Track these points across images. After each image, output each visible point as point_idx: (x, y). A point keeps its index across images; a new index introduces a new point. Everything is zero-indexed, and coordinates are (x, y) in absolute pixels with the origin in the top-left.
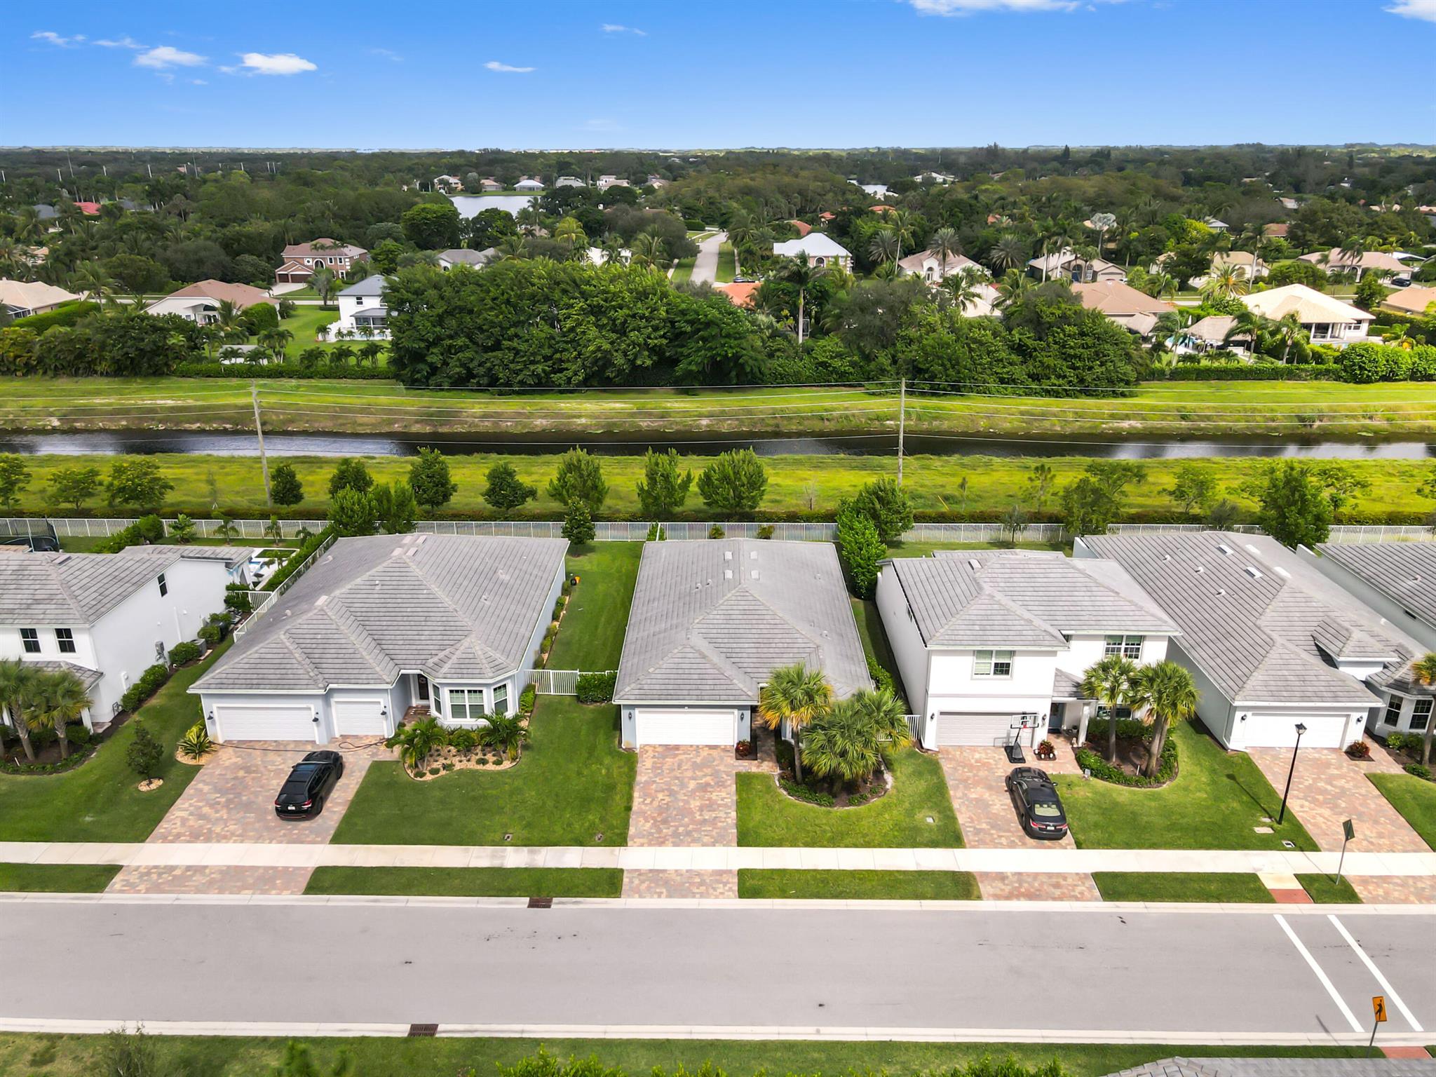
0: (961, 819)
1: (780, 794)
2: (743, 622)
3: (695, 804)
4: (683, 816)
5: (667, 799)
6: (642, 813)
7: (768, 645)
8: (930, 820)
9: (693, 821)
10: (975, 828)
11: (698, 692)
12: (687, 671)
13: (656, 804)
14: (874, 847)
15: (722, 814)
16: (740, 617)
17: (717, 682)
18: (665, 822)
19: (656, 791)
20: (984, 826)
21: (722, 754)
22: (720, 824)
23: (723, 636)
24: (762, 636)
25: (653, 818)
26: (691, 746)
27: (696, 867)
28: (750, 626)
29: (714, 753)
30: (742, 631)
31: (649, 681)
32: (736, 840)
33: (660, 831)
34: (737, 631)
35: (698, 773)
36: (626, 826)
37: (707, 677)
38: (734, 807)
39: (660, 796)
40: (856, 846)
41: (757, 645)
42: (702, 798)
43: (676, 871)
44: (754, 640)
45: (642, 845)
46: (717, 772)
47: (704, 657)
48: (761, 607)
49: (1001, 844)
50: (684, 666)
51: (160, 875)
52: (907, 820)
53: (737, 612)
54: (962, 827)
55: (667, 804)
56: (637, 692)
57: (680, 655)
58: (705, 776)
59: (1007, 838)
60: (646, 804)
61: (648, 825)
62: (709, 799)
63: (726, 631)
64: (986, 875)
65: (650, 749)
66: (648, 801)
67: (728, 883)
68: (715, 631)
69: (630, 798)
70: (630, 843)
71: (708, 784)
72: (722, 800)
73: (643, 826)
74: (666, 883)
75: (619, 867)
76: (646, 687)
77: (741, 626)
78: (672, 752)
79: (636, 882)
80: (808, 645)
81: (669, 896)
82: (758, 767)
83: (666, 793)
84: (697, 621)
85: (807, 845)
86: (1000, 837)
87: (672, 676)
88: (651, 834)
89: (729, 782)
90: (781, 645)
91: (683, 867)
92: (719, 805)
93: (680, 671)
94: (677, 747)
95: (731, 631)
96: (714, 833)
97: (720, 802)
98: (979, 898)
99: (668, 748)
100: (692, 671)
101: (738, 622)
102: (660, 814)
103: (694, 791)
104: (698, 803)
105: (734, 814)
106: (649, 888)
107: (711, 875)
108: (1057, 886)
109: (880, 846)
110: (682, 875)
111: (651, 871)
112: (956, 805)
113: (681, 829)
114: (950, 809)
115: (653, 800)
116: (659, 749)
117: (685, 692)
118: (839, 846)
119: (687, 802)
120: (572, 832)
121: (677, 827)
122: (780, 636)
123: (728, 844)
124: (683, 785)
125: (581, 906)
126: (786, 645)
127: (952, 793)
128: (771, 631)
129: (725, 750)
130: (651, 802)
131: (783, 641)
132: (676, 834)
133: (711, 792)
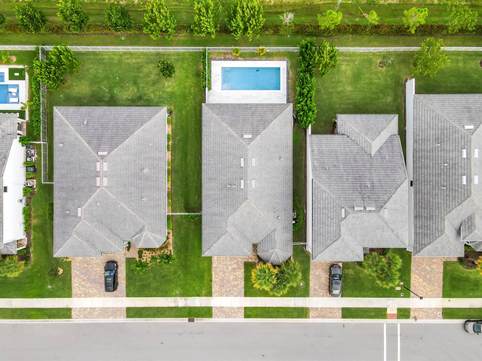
0: (311, 284)
3: (232, 277)
4: (228, 284)
5: (223, 275)
6: (216, 281)
8: (302, 284)
9: (231, 286)
11: (231, 253)
12: (227, 245)
14: (283, 297)
15: (240, 283)
16: (247, 215)
17: (238, 249)
18: (223, 286)
19: (219, 272)
20: (317, 288)
22: (239, 287)
23: (240, 224)
25: (219, 285)
27: (232, 306)
31: (214, 249)
32: (244, 294)
33: (221, 290)
34: (245, 222)
35: (232, 263)
37: (234, 247)
38: (243, 279)
39: (221, 274)
42: (233, 275)
43: (227, 307)
45: (217, 296)
46: (238, 261)
47: (233, 239)
48: (255, 211)
49: (320, 295)
51: (84, 311)
53: (246, 213)
54: (310, 288)
55: (223, 278)
56: (210, 253)
57: (224, 239)
58: (234, 264)
60: (216, 278)
61: (218, 287)
62: (236, 275)
64: (312, 308)
66: (217, 276)
67: (241, 312)
69: (211, 275)
70: (213, 295)
71: (235, 268)
72: (240, 276)
73: (216, 287)
74: (224, 312)
75: (211, 306)
76: (213, 251)
79: (216, 312)
80: (272, 228)
81: (226, 317)
82: (251, 259)
83: (222, 272)
84: (230, 217)
86: (321, 292)
87: (222, 247)
88: (219, 291)
89: (242, 267)
90: (261, 228)
91: (229, 305)
92: (239, 278)
93: (225, 245)
96: (237, 291)
98: (309, 318)
100: (229, 245)
101: (246, 217)
102: (221, 283)
103: (231, 271)
105: (243, 282)
106: (220, 314)
107: (237, 309)
108: (331, 313)
110: (228, 309)
111: (220, 307)
112: (311, 278)
113: (228, 289)
114: (309, 280)
117: (227, 253)
119: (229, 277)
120: (195, 291)
121: (226, 288)
122: (261, 224)
123: (241, 296)
124: (227, 269)
125: (202, 321)
126: (263, 228)
127: (311, 272)
131: (263, 226)
132: (226, 291)
133: (236, 272)
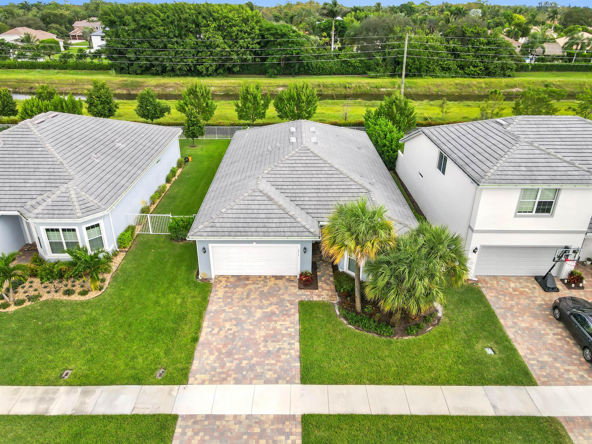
0: (522, 350)
1: (341, 323)
2: (305, 172)
3: (260, 334)
4: (248, 347)
5: (234, 329)
6: (208, 343)
7: (326, 191)
8: (489, 352)
9: (257, 353)
10: (538, 361)
11: (265, 229)
12: (255, 211)
13: (222, 333)
14: (443, 384)
15: (286, 346)
16: (303, 169)
17: (283, 220)
18: (229, 354)
19: (225, 320)
20: (546, 358)
21: (287, 284)
22: (283, 357)
23: (288, 183)
24: (321, 183)
25: (219, 351)
26: (260, 276)
27: (256, 412)
28: (311, 176)
29: (280, 283)
30: (304, 180)
31: (221, 220)
32: (298, 376)
33: (223, 366)
34: (300, 180)
35: (265, 302)
36: (190, 358)
37: (273, 216)
38: (297, 338)
39: (228, 325)
40: (423, 383)
41: (317, 191)
42: (267, 328)
43: (235, 416)
44: (315, 187)
45: (203, 383)
46: (282, 300)
47: (271, 199)
48: (320, 161)
49: (571, 380)
50: (253, 207)
52: (468, 351)
53: (300, 165)
54: (525, 360)
55: (233, 334)
56: (209, 229)
57: (250, 198)
58: (271, 304)
59: (575, 373)
60: (213, 335)
61: (212, 358)
62: (274, 329)
63: (291, 180)
64: (572, 421)
65: (224, 279)
66: (216, 331)
67: (291, 434)
68: (281, 180)
69: (199, 328)
70: (191, 380)
71: (273, 313)
72: (286, 329)
73: (207, 359)
74: (222, 435)
75: (173, 413)
76: (218, 225)
77: (303, 176)
78: (242, 282)
79: (189, 433)
80: (361, 190)
82: (319, 296)
83: (234, 322)
84: (266, 172)
85: (372, 382)
86: (568, 371)
87: (242, 216)
88: (214, 369)
89: (293, 311)
90: (337, 191)
91: (243, 411)
92: (283, 336)
93: (250, 211)
94: (247, 278)
95: (295, 180)
96: (277, 367)
97: (284, 332)
99: (239, 278)
100: (260, 211)
101: (300, 172)
102: (225, 345)
103: (259, 320)
104: (263, 334)
105: (297, 345)
107: (273, 423)
109: (447, 383)
110: (240, 423)
111: (207, 417)
112: (510, 333)
113: (245, 362)
114: (507, 340)
115: (221, 330)
116: (231, 280)
117: (253, 229)
118: (405, 384)
119: (252, 332)
120: (133, 368)
121: (241, 360)
122: (336, 183)
123: (290, 382)
124: (250, 314)
126: (341, 191)
127: (502, 321)
128: (329, 180)
129: (289, 280)
130: (219, 332)
131: (339, 187)
132: (239, 369)
133: (276, 321)
